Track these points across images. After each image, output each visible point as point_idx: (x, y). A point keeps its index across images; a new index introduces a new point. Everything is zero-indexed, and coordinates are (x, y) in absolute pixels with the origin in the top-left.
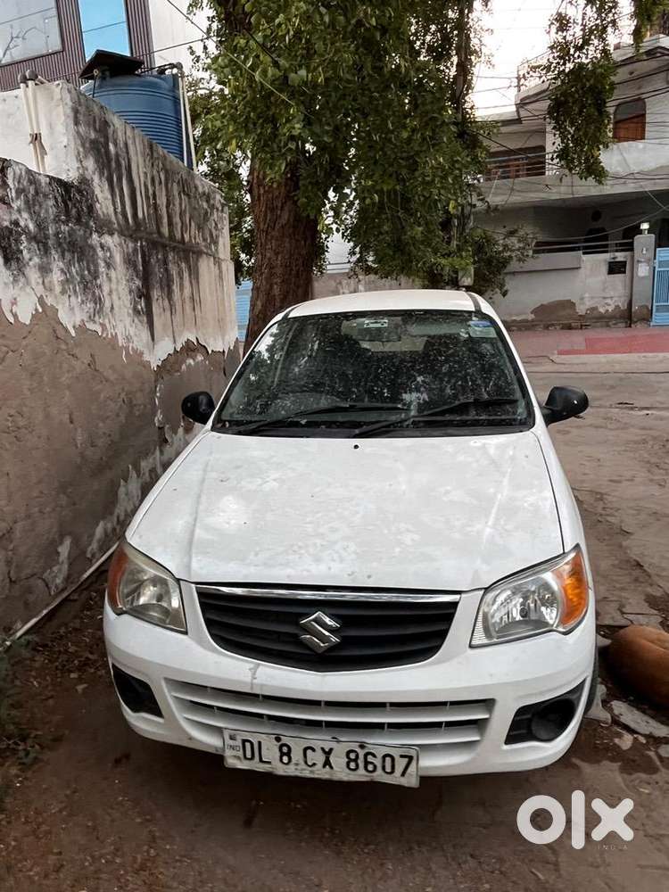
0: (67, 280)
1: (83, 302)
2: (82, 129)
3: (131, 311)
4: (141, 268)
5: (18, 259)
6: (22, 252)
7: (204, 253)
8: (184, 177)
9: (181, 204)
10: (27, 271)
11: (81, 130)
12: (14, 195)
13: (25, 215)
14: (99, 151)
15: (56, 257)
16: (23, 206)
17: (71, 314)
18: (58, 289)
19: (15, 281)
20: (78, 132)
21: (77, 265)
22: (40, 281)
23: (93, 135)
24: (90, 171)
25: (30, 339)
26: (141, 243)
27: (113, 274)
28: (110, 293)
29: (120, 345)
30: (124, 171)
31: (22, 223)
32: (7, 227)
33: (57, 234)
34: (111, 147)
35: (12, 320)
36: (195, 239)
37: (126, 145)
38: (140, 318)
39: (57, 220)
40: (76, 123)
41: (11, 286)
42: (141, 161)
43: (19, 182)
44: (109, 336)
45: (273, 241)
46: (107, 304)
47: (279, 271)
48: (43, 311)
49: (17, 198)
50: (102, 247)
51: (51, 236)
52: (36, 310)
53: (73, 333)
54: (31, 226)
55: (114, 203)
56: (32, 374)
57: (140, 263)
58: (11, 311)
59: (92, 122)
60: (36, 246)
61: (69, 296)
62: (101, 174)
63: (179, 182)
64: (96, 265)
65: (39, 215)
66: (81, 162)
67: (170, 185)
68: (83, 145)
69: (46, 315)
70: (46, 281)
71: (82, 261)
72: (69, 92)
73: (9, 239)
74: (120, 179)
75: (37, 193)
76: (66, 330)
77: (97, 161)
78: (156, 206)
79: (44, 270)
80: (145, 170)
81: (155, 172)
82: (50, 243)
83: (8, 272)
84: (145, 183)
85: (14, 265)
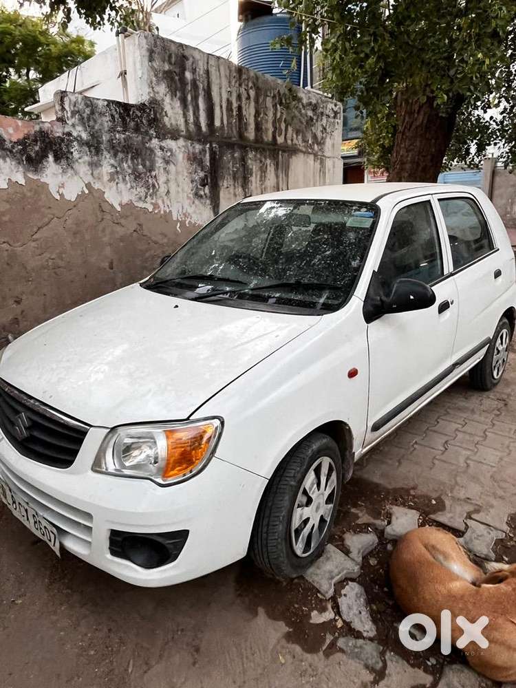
0: (117, 172)
1: (132, 187)
2: (156, 64)
3: (191, 196)
4: (208, 164)
5: (68, 158)
6: (72, 153)
7: (302, 151)
8: (282, 92)
9: (275, 114)
10: (76, 166)
11: (154, 65)
12: (69, 115)
13: (79, 128)
14: (172, 79)
15: (108, 157)
16: (77, 122)
17: (118, 195)
18: (106, 178)
19: (64, 172)
20: (152, 67)
21: (129, 162)
22: (90, 172)
23: (167, 67)
24: (161, 95)
25: (74, 210)
26: (211, 145)
27: (172, 168)
28: (167, 182)
29: (175, 219)
30: (201, 93)
31: (75, 134)
32: (59, 137)
33: (110, 141)
34: (188, 75)
35: (58, 197)
36: (292, 140)
37: (207, 72)
38: (202, 200)
39: (112, 130)
40: (151, 59)
41: (60, 176)
42: (225, 82)
43: (75, 106)
44: (162, 212)
45: (407, 141)
46: (163, 190)
47: (408, 166)
48: (90, 192)
49: (72, 117)
50: (162, 148)
51: (105, 142)
52: (83, 192)
53: (119, 209)
54: (84, 136)
55: (185, 115)
56: (75, 234)
57: (208, 160)
58: (58, 192)
59: (167, 58)
60: (87, 149)
61: (117, 183)
62: (173, 95)
63: (274, 97)
64: (153, 162)
65: (93, 128)
66: (153, 88)
67: (261, 100)
68: (156, 76)
69: (92, 196)
70: (94, 173)
71: (137, 159)
72: (146, 37)
73: (60, 145)
74: (195, 98)
75: (92, 113)
76: (112, 206)
77: (169, 86)
78: (240, 116)
79: (94, 165)
80: (229, 89)
81: (242, 90)
82: (103, 147)
83: (57, 166)
84: (228, 100)
85: (63, 162)
